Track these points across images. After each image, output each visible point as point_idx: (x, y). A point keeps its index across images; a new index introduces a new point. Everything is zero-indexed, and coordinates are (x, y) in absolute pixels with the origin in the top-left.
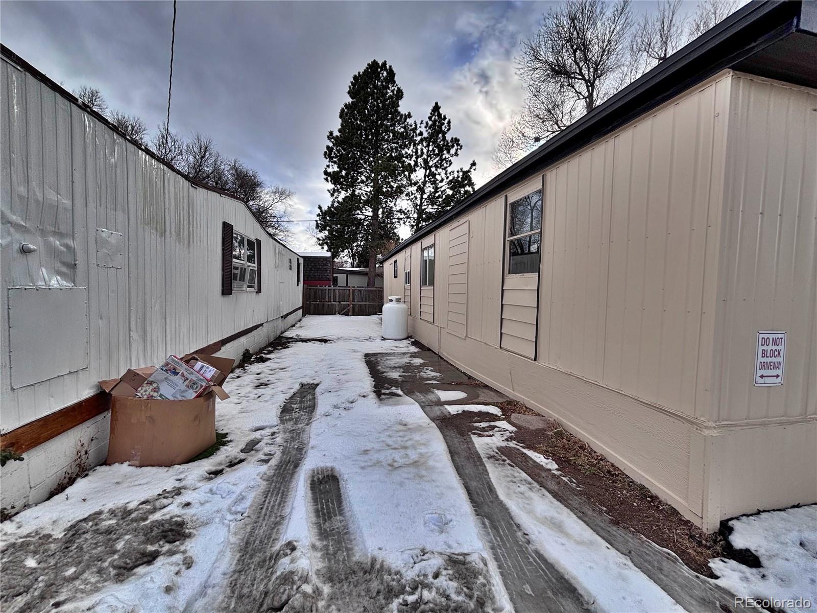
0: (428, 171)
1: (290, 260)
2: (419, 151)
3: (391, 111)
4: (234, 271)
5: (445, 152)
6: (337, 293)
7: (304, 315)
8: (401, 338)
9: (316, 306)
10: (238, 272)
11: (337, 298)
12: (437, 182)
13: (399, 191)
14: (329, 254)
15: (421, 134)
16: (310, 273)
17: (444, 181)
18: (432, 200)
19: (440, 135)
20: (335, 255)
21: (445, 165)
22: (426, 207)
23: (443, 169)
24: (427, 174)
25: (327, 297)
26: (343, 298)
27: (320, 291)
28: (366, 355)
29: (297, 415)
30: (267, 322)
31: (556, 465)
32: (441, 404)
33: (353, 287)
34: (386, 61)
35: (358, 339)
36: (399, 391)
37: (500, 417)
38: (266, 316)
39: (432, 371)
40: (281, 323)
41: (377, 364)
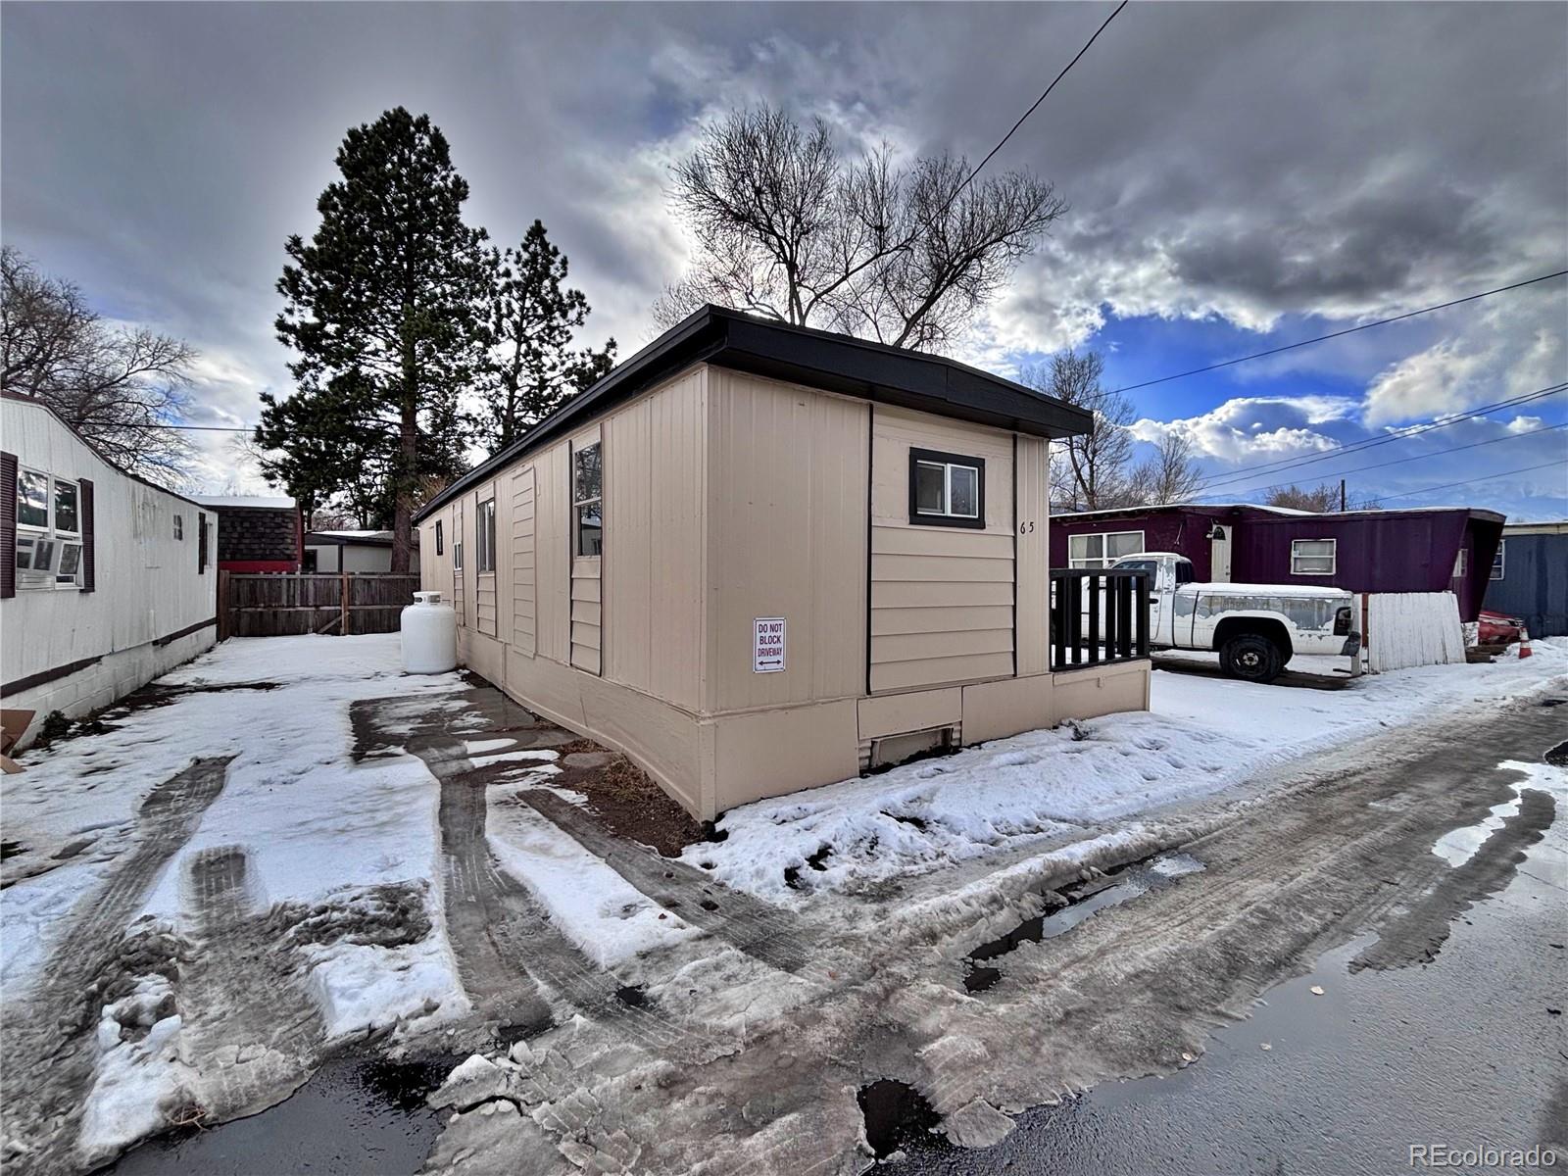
0: (524, 347)
1: (179, 520)
2: (503, 305)
3: (443, 218)
4: (21, 549)
6: (311, 588)
7: (221, 637)
8: (442, 668)
9: (257, 616)
10: (32, 550)
11: (311, 598)
12: (544, 369)
13: (464, 376)
14: (290, 503)
15: (507, 273)
16: (239, 543)
17: (558, 369)
18: (534, 402)
19: (547, 283)
20: (307, 504)
21: (558, 338)
22: (523, 414)
24: (522, 351)
25: (285, 597)
26: (325, 596)
27: (266, 584)
28: (356, 704)
29: (181, 804)
30: (112, 653)
31: (586, 799)
32: (465, 756)
33: (353, 574)
34: (426, 117)
35: (349, 679)
36: (400, 750)
37: (548, 762)
38: (109, 640)
39: (476, 716)
40: (152, 657)
41: (375, 714)
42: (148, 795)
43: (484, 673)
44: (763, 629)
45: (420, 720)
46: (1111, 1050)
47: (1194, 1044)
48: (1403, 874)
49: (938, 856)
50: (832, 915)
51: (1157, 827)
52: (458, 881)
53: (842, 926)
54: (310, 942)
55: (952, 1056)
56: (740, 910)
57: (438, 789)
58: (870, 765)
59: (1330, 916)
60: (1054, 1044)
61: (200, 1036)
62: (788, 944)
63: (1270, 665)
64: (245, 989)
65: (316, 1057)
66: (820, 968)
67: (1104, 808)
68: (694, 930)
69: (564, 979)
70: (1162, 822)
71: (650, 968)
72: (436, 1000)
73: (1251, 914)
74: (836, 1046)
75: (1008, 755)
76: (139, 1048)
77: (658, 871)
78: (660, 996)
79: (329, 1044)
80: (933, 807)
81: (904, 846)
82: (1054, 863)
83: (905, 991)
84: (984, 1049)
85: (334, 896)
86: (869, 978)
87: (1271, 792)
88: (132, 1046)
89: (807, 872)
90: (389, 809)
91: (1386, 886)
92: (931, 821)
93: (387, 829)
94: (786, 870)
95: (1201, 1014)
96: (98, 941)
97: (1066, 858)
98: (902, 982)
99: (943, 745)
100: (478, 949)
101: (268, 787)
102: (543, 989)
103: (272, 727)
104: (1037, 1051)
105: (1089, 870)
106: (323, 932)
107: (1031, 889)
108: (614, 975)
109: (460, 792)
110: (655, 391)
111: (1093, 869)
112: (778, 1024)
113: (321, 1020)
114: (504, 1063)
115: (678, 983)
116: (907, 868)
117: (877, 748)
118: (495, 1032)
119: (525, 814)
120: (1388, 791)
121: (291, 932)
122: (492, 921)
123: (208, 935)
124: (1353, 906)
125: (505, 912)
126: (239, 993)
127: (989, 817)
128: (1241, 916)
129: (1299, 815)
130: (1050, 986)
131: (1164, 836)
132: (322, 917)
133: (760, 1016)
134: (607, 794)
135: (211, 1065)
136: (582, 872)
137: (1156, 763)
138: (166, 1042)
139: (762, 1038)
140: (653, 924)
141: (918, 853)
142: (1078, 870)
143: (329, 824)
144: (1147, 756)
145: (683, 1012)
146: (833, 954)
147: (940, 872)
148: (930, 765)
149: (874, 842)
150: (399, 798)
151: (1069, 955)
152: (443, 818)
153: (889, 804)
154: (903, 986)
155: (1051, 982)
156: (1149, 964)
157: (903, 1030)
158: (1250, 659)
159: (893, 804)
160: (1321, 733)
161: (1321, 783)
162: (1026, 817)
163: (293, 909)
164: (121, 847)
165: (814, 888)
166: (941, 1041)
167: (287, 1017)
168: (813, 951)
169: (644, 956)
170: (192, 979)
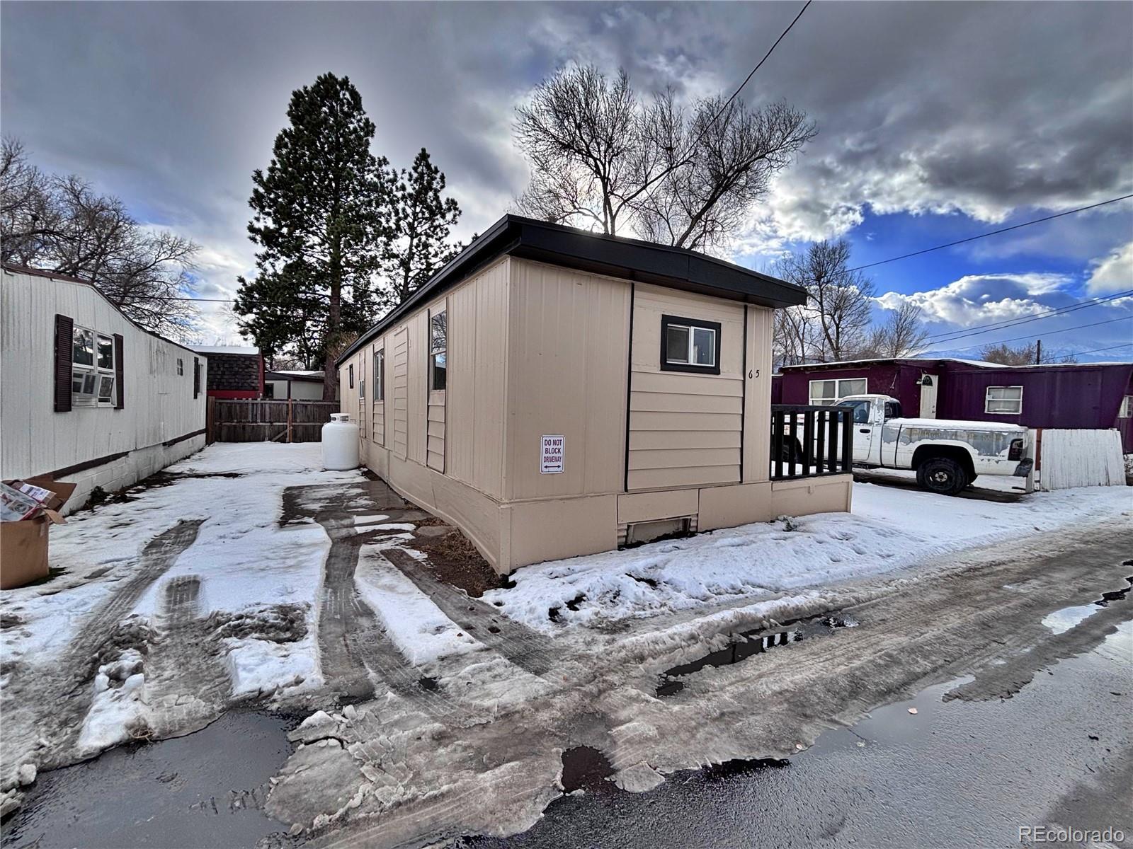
0: (415, 241)
1: (180, 362)
2: (400, 211)
3: (358, 150)
4: (75, 380)
5: (438, 216)
6: (268, 410)
7: (209, 442)
8: (349, 467)
9: (232, 429)
10: (82, 381)
11: (267, 417)
12: (430, 256)
13: (373, 264)
14: (256, 351)
15: (403, 188)
16: (222, 378)
17: (439, 257)
18: (423, 280)
19: (431, 194)
20: (267, 351)
23: (436, 239)
24: (414, 244)
25: (250, 416)
26: (277, 416)
27: (238, 407)
28: (289, 489)
29: (168, 548)
30: (135, 450)
31: (426, 556)
32: (352, 526)
33: (295, 400)
34: (347, 78)
35: (287, 472)
36: (311, 520)
37: (408, 531)
38: (133, 441)
39: (366, 499)
40: (162, 453)
41: (299, 496)
42: (149, 542)
43: (376, 470)
44: (548, 443)
45: (328, 501)
46: (746, 739)
47: (807, 739)
48: (1011, 636)
49: (661, 606)
50: (576, 640)
51: (830, 595)
52: (331, 605)
53: (581, 648)
54: (231, 636)
55: (632, 735)
56: (514, 634)
57: (329, 546)
58: (626, 542)
59: (941, 662)
60: (708, 733)
61: (157, 688)
62: (540, 658)
63: (956, 482)
64: (188, 663)
65: (225, 706)
66: (558, 674)
67: (792, 579)
68: (480, 644)
69: (387, 670)
70: (835, 591)
71: (445, 666)
72: (303, 677)
73: (880, 657)
74: (556, 723)
75: (729, 539)
76: (118, 692)
77: (464, 605)
78: (447, 684)
79: (233, 698)
80: (663, 572)
81: (637, 597)
82: (742, 614)
83: (612, 692)
84: (656, 732)
85: (248, 609)
86: (589, 682)
87: (927, 574)
88: (114, 691)
89: (565, 612)
90: (295, 557)
91: (994, 644)
92: (662, 582)
93: (291, 570)
94: (550, 609)
95: (819, 720)
96: (104, 629)
97: (753, 612)
98: (612, 686)
99: (684, 530)
100: (336, 648)
101: (223, 540)
102: (372, 675)
103: (232, 502)
104: (693, 736)
105: (769, 621)
106: (239, 631)
107: (722, 631)
108: (420, 669)
109: (344, 550)
110: (478, 275)
111: (772, 620)
112: (519, 707)
113: (231, 684)
114: (338, 717)
115: (460, 677)
116: (637, 613)
117: (631, 530)
118: (336, 699)
119: (384, 565)
120: (1022, 578)
121: (219, 630)
122: (348, 632)
123: (170, 628)
124: (962, 656)
125: (357, 626)
126: (183, 664)
127: (704, 581)
128: (871, 658)
129: (944, 591)
130: (715, 696)
131: (833, 601)
132: (240, 621)
133: (508, 701)
134: (441, 554)
135: (160, 705)
136: (413, 604)
137: (845, 550)
138: (134, 689)
139: (508, 715)
140: (455, 639)
141: (647, 603)
142: (760, 620)
143: (255, 566)
144: (838, 545)
145: (460, 695)
146: (569, 666)
147: (660, 617)
148: (670, 544)
149: (617, 594)
150: (303, 550)
151: (736, 676)
152: (328, 565)
153: (633, 569)
154: (612, 689)
155: (717, 693)
156: (792, 686)
157: (604, 716)
158: (941, 477)
159: (637, 569)
160: (983, 534)
161: (969, 570)
162: (733, 583)
163: (222, 615)
164: (127, 573)
165: (568, 622)
166: (627, 725)
167: (210, 681)
168: (556, 663)
169: (442, 659)
170: (156, 654)
